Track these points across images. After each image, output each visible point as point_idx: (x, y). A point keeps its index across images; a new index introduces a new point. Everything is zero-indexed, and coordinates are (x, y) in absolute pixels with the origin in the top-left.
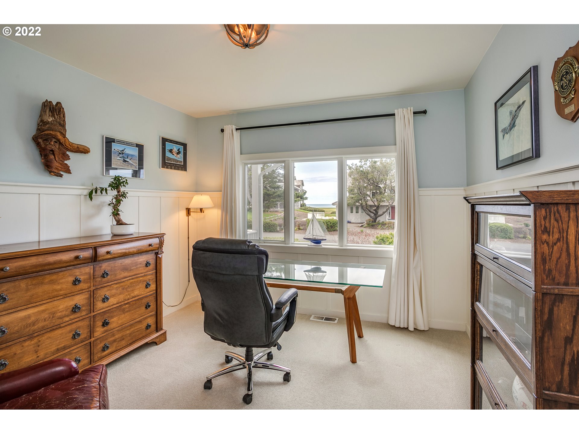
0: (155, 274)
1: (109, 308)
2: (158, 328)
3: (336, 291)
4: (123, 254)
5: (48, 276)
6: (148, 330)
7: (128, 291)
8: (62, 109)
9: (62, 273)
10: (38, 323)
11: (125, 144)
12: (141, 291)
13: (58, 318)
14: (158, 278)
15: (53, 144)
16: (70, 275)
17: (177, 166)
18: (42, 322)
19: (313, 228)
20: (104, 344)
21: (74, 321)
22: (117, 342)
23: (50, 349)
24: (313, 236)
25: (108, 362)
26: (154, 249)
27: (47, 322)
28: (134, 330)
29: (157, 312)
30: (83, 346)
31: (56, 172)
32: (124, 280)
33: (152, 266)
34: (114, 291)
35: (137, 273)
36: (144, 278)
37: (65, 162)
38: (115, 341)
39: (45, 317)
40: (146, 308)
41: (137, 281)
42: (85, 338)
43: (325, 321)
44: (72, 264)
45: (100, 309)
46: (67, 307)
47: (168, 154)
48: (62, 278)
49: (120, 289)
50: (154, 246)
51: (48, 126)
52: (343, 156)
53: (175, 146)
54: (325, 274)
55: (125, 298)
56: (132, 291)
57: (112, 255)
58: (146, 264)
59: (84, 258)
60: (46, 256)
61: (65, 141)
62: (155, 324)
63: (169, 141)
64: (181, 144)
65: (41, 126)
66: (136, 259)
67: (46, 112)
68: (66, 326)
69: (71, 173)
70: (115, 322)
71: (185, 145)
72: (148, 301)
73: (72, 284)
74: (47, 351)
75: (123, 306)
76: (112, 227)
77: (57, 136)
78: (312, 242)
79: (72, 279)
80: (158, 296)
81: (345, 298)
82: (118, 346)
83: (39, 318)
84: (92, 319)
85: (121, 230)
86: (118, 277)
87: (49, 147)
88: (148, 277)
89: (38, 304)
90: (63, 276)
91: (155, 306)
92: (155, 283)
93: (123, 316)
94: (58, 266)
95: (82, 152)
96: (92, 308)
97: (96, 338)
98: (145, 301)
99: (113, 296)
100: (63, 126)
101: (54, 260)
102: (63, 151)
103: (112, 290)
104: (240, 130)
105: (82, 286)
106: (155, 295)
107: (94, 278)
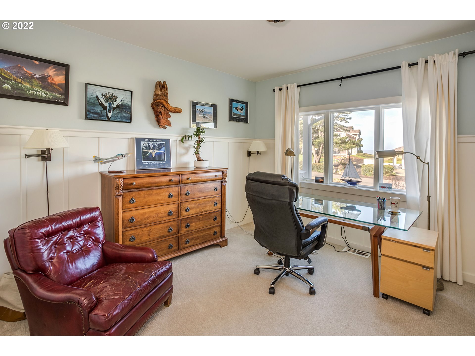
0: (221, 197)
1: (189, 216)
2: (222, 235)
3: (364, 228)
4: (197, 180)
5: (155, 190)
6: (215, 236)
7: (202, 207)
8: (166, 86)
9: (163, 189)
10: (150, 218)
11: (204, 105)
12: (211, 207)
13: (160, 217)
14: (222, 200)
15: (161, 108)
16: (167, 191)
17: (241, 119)
18: (152, 218)
19: (349, 171)
20: (186, 239)
21: (169, 221)
22: (194, 239)
23: (156, 235)
24: (349, 177)
25: (189, 252)
26: (219, 179)
27: (154, 219)
28: (205, 234)
29: (221, 224)
30: (174, 238)
31: (163, 126)
32: (200, 198)
33: (219, 191)
34: (193, 205)
35: (209, 194)
36: (213, 199)
37: (168, 119)
38: (193, 238)
39: (153, 215)
40: (214, 220)
41: (208, 200)
42: (175, 233)
43: (356, 254)
44: (168, 184)
45: (184, 216)
46: (165, 211)
47: (234, 111)
48: (162, 193)
49: (197, 204)
50: (219, 177)
51: (158, 97)
52: (381, 106)
53: (239, 104)
54: (359, 212)
55: (200, 211)
56: (205, 207)
57: (191, 181)
58: (215, 189)
59: (174, 181)
60: (154, 178)
61: (167, 106)
62: (220, 233)
63: (235, 101)
64: (244, 103)
65: (155, 97)
66: (207, 185)
67: (157, 88)
68: (164, 223)
69: (171, 126)
70: (194, 226)
71: (247, 104)
72: (215, 215)
73: (168, 197)
74: (154, 236)
75: (199, 216)
76: (195, 162)
77: (163, 103)
78: (348, 183)
79: (168, 194)
80: (222, 213)
81: (371, 235)
82: (195, 243)
83: (150, 215)
84: (179, 222)
85: (200, 164)
86: (195, 196)
87: (159, 110)
88: (215, 199)
89: (150, 206)
90: (163, 191)
91: (220, 219)
92: (220, 203)
93: (199, 223)
94: (160, 185)
95: (177, 112)
96: (179, 214)
97: (181, 234)
98: (213, 215)
99: (192, 208)
100: (166, 96)
101: (158, 180)
102: (167, 112)
103: (192, 204)
104: (300, 87)
105: (173, 199)
106: (220, 212)
107: (180, 195)
